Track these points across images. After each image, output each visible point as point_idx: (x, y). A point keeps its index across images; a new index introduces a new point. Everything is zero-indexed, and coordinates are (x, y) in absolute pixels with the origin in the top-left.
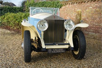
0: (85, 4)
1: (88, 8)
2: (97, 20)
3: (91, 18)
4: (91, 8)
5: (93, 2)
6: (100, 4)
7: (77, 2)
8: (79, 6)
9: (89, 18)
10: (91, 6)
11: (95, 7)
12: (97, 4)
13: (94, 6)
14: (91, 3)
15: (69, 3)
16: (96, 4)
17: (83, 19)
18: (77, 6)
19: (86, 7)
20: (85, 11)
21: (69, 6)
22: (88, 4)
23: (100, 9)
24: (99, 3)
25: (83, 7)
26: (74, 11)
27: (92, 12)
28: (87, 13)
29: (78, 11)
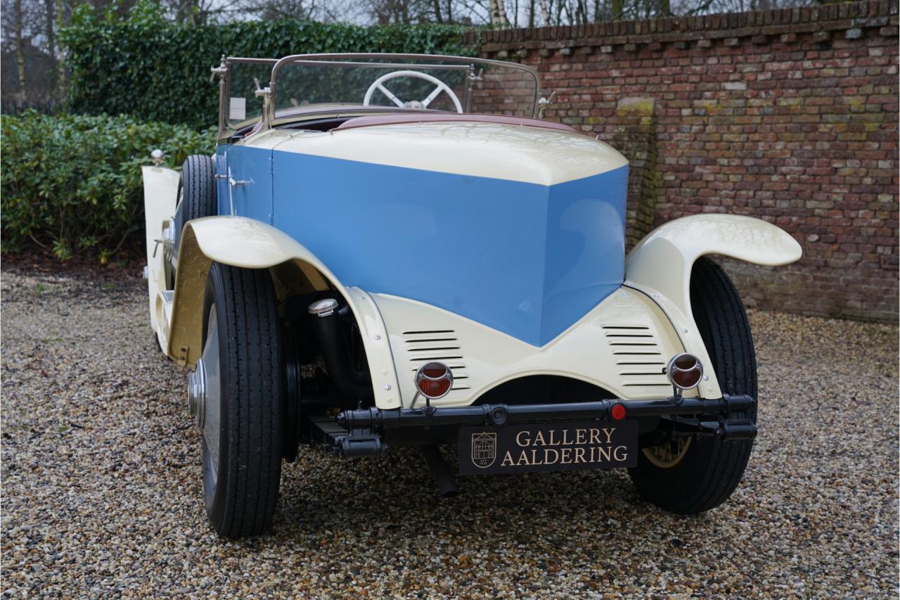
0: (683, 62)
1: (710, 85)
2: (784, 175)
3: (736, 162)
4: (740, 86)
5: (752, 49)
6: (807, 64)
7: (621, 40)
8: (636, 72)
9: (725, 161)
10: (736, 76)
11: (766, 86)
12: (784, 66)
13: (761, 77)
14: (736, 52)
15: (551, 45)
16: (775, 66)
17: (676, 169)
18: (615, 73)
19: (694, 79)
20: (691, 106)
22: (712, 61)
23: (808, 101)
24: (800, 55)
25: (668, 80)
26: (594, 105)
27: (746, 121)
28: (705, 125)
29: (633, 110)
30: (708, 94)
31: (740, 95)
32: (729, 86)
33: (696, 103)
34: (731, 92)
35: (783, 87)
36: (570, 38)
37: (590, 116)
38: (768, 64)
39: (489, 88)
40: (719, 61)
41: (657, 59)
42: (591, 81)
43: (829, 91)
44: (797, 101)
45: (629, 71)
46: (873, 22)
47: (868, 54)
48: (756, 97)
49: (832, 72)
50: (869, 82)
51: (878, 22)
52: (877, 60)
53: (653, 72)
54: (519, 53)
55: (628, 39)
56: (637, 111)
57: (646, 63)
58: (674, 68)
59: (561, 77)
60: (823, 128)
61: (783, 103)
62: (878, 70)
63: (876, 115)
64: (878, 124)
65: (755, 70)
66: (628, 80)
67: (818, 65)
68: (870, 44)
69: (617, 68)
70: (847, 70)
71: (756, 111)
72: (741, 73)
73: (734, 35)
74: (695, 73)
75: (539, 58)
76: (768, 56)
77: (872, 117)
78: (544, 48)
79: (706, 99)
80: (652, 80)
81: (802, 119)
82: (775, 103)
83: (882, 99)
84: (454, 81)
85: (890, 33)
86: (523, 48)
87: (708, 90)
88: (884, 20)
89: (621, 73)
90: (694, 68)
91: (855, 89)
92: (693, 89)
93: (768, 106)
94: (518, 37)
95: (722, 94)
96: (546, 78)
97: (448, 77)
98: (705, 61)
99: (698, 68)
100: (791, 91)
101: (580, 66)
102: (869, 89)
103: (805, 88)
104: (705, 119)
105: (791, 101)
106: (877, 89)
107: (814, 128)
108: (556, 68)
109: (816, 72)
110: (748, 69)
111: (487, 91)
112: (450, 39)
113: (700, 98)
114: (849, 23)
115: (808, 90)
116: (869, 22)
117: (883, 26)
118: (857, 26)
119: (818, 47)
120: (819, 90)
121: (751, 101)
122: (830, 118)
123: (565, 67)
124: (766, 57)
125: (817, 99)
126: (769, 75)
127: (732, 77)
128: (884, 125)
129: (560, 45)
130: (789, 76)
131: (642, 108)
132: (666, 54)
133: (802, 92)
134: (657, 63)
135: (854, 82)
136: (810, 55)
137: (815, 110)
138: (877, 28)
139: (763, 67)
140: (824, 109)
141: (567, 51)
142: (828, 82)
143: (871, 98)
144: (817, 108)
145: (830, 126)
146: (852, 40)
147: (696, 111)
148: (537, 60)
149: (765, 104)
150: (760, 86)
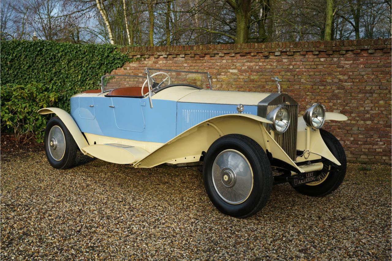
0: (212, 61)
1: (224, 70)
4: (235, 71)
5: (239, 57)
6: (261, 64)
7: (188, 52)
8: (194, 64)
10: (234, 67)
11: (245, 71)
12: (252, 64)
13: (243, 68)
14: (233, 58)
15: (159, 54)
16: (248, 64)
18: (185, 65)
19: (217, 68)
20: (216, 78)
21: (156, 63)
22: (224, 61)
23: (261, 77)
24: (258, 60)
25: (207, 68)
26: (177, 77)
27: (238, 84)
28: (222, 85)
29: (193, 79)
30: (223, 74)
31: (235, 74)
32: (231, 71)
33: (218, 77)
34: (232, 73)
35: (252, 71)
36: (167, 51)
37: (176, 81)
38: (246, 63)
39: (132, 69)
40: (227, 61)
41: (202, 60)
42: (175, 67)
43: (268, 73)
44: (257, 77)
45: (191, 64)
46: (284, 50)
47: (282, 61)
48: (241, 75)
49: (270, 67)
50: (283, 71)
51: (286, 50)
52: (286, 63)
53: (201, 65)
54: (146, 56)
55: (191, 52)
56: (195, 80)
57: (198, 61)
58: (209, 64)
59: (163, 66)
60: (267, 87)
61: (252, 78)
62: (286, 67)
63: (286, 83)
64: (287, 86)
65: (241, 65)
66: (191, 68)
67: (264, 64)
68: (283, 57)
69: (186, 63)
70: (275, 66)
71: (241, 80)
72: (236, 66)
73: (232, 52)
74: (218, 66)
75: (154, 58)
76: (246, 60)
77: (285, 83)
78: (156, 54)
79: (222, 75)
80: (201, 68)
81: (259, 83)
82: (249, 77)
83: (288, 77)
84: (117, 66)
85: (290, 54)
86: (147, 54)
87: (223, 72)
88: (288, 49)
89: (188, 65)
90: (217, 64)
91: (278, 73)
92: (217, 72)
93: (246, 79)
94: (145, 50)
95: (228, 74)
96: (157, 66)
97: (115, 65)
98: (221, 61)
99: (219, 64)
100: (255, 73)
101: (171, 62)
102: (283, 73)
103: (260, 72)
104: (222, 83)
105: (255, 77)
106: (286, 74)
107: (264, 87)
108: (161, 62)
109: (264, 67)
110: (238, 65)
111: (131, 70)
112: (115, 50)
113: (220, 75)
114: (276, 50)
115: (261, 73)
116: (283, 50)
117: (288, 51)
118: (279, 51)
119: (264, 58)
120: (265, 73)
121: (240, 76)
122: (270, 83)
123: (164, 62)
124: (245, 60)
125: (265, 76)
126: (246, 67)
127: (232, 68)
128: (289, 86)
129: (163, 53)
130: (254, 68)
131: (197, 78)
132: (206, 58)
133: (259, 74)
134: (202, 61)
135: (278, 71)
136: (262, 60)
137: (264, 80)
138: (286, 52)
139: (244, 64)
140: (267, 80)
141: (166, 56)
142: (268, 70)
143: (284, 76)
144: (265, 80)
145: (270, 86)
146: (277, 56)
147: (218, 80)
148: (153, 59)
149: (245, 78)
150: (243, 71)
